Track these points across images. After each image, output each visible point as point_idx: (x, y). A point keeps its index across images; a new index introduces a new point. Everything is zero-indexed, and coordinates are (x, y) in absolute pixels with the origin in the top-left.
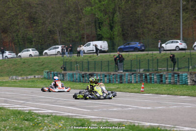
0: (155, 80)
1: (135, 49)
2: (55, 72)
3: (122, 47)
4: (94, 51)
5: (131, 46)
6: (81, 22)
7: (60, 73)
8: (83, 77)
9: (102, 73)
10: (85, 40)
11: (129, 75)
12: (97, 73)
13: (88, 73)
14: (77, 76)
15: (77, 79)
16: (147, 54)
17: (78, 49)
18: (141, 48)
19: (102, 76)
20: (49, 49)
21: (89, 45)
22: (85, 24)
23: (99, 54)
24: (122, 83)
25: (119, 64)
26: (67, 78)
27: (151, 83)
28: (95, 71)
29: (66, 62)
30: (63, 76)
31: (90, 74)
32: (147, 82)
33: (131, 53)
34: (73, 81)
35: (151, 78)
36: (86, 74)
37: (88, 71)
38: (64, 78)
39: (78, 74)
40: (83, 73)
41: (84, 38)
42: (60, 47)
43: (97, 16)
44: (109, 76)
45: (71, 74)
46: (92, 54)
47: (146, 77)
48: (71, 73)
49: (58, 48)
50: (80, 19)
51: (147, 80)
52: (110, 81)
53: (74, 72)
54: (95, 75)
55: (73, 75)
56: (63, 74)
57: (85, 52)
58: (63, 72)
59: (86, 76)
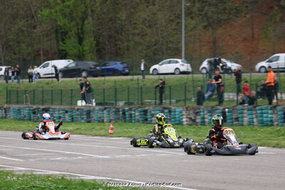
0: (137, 118)
1: (115, 72)
4: (54, 75)
5: (107, 67)
6: (35, 31)
7: (1, 107)
8: (34, 113)
9: (62, 107)
10: (42, 57)
11: (100, 110)
12: (52, 107)
13: (42, 107)
14: (25, 112)
15: (25, 116)
16: (132, 80)
17: (29, 71)
18: (124, 70)
19: (61, 112)
21: (47, 65)
22: (41, 34)
23: (61, 80)
24: (89, 122)
26: (11, 114)
27: (131, 122)
28: (52, 104)
29: (10, 91)
30: (5, 112)
31: (44, 109)
32: (125, 121)
33: (107, 78)
34: (20, 119)
35: (131, 115)
36: (38, 109)
37: (43, 104)
38: (6, 115)
39: (27, 109)
40: (35, 107)
41: (40, 55)
42: (4, 68)
43: (59, 23)
44: (72, 111)
46: (51, 79)
47: (124, 113)
48: (16, 107)
49: (1, 69)
50: (34, 27)
51: (125, 118)
52: (73, 118)
53: (22, 106)
54: (51, 110)
55: (19, 110)
56: (5, 109)
57: (42, 76)
58: (5, 106)
59: (38, 111)
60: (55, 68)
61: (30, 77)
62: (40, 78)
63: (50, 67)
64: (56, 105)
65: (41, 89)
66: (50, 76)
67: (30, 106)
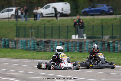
0: (119, 49)
1: (102, 13)
2: (7, 39)
3: (87, 9)
4: (54, 15)
5: (96, 9)
7: (11, 40)
8: (38, 45)
9: (60, 40)
11: (90, 42)
12: (53, 40)
13: (44, 40)
14: (31, 44)
15: (31, 47)
16: (115, 19)
17: (35, 11)
18: (109, 11)
20: (1, 12)
21: (49, 7)
23: (59, 18)
24: (81, 52)
25: (79, 30)
26: (20, 46)
27: (115, 52)
28: (52, 38)
29: (19, 27)
30: (15, 44)
31: (45, 42)
32: (110, 52)
33: (96, 17)
34: (27, 50)
35: (114, 47)
36: (41, 41)
37: (45, 38)
38: (16, 46)
39: (33, 41)
40: (38, 40)
42: (14, 9)
44: (67, 44)
45: (24, 41)
46: (51, 18)
47: (109, 45)
48: (24, 39)
49: (12, 10)
51: (110, 49)
53: (28, 39)
54: (51, 42)
55: (26, 42)
56: (15, 41)
57: (44, 15)
58: (15, 39)
59: (41, 43)
60: (55, 9)
61: (35, 16)
62: (43, 17)
63: (51, 8)
64: (55, 38)
65: (43, 26)
66: (51, 15)
67: (35, 39)
